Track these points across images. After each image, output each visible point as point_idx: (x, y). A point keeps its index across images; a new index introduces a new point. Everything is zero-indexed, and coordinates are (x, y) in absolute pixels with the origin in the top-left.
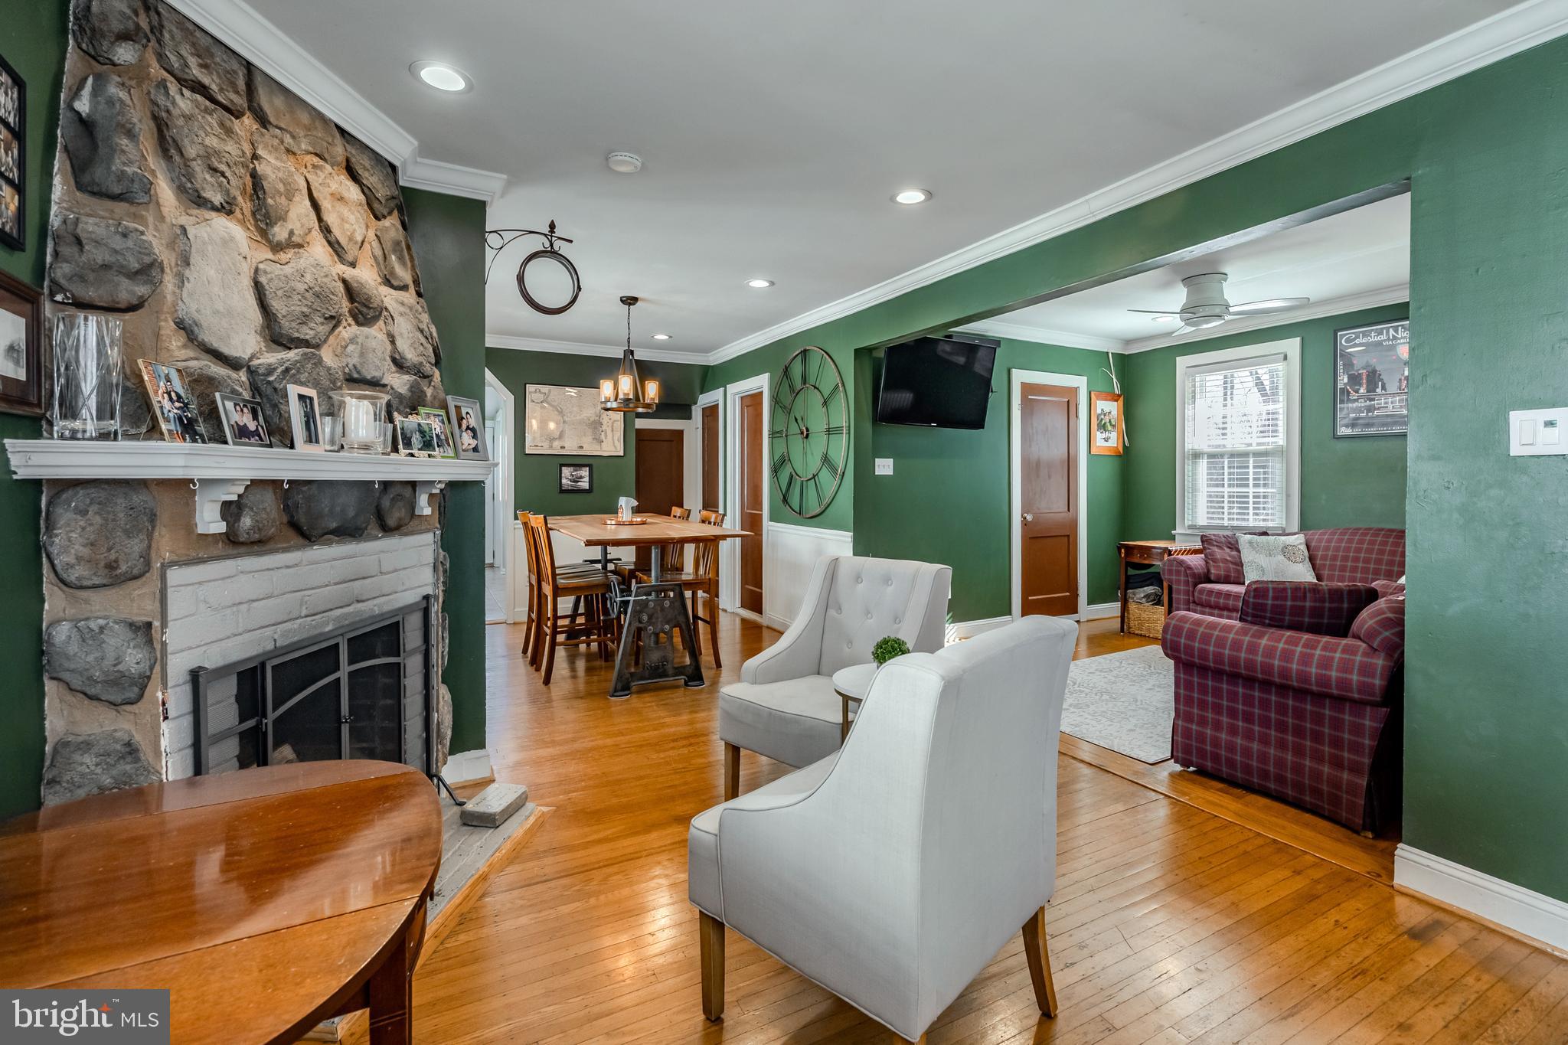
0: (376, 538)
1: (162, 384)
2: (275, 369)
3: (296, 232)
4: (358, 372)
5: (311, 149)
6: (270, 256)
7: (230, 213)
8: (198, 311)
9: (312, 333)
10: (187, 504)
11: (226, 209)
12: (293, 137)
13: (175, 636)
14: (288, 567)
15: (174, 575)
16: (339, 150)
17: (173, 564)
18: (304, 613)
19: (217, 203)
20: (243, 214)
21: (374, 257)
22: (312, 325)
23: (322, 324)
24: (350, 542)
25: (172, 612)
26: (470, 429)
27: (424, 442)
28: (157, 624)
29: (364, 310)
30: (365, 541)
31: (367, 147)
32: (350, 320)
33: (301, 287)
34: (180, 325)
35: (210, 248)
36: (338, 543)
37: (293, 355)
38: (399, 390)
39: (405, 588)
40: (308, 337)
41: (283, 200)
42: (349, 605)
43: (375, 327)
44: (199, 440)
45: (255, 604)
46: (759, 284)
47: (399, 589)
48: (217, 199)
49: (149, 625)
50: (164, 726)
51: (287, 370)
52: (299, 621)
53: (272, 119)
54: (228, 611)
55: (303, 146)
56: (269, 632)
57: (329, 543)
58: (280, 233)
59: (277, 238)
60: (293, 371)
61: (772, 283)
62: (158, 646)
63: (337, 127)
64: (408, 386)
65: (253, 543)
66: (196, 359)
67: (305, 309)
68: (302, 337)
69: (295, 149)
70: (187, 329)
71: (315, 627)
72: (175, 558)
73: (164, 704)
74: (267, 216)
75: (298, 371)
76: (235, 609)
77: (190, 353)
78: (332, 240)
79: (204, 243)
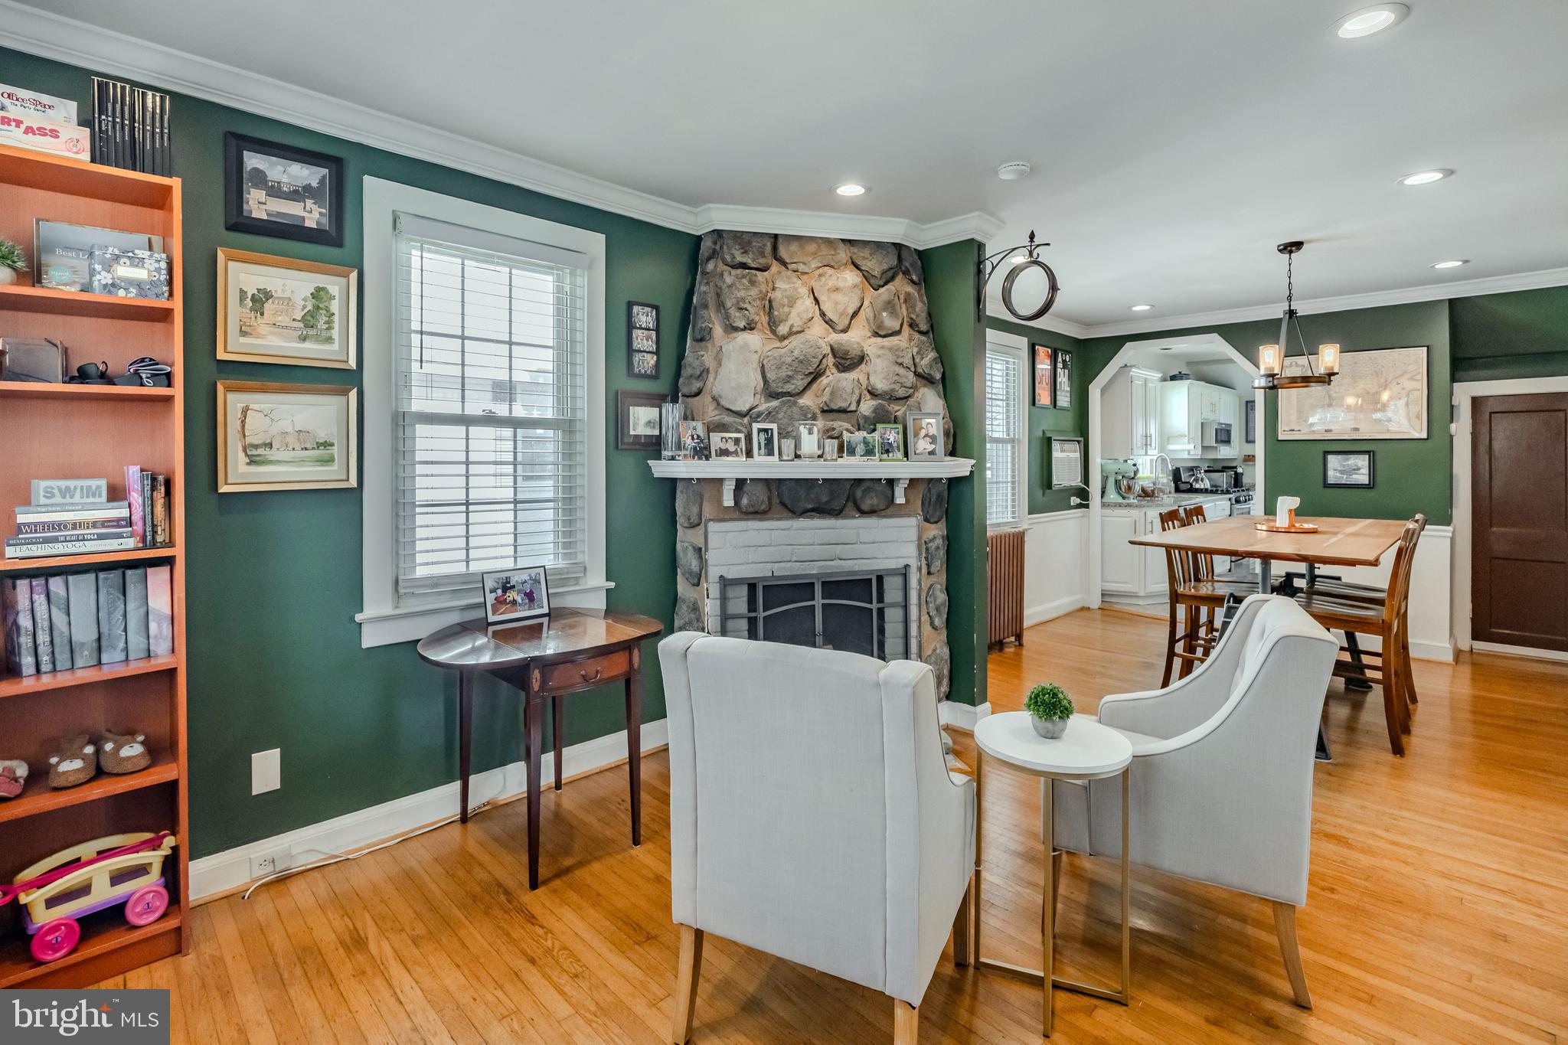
0: (854, 517)
1: (690, 431)
2: (762, 414)
3: (795, 325)
4: (828, 406)
5: (820, 265)
6: (778, 344)
7: (752, 329)
8: (721, 390)
9: (793, 387)
10: (719, 490)
11: (750, 327)
12: (805, 264)
13: (711, 556)
14: (782, 530)
15: (712, 526)
16: (843, 254)
17: (711, 520)
18: (794, 559)
19: (742, 327)
20: (762, 326)
21: (867, 320)
22: (793, 382)
23: (802, 379)
24: (830, 518)
25: (711, 545)
26: (930, 437)
27: (867, 450)
28: (703, 549)
29: (843, 361)
30: (842, 519)
31: (869, 242)
32: (834, 370)
33: (789, 360)
34: (714, 399)
35: (733, 353)
36: (819, 518)
37: (775, 403)
38: (865, 414)
39: (884, 556)
40: (789, 390)
41: (786, 309)
42: (832, 560)
43: (857, 370)
44: (704, 459)
45: (760, 548)
46: (1425, 178)
47: (880, 557)
48: (741, 324)
49: (700, 549)
50: (707, 601)
51: (770, 413)
52: (790, 564)
53: (787, 261)
54: (743, 550)
55: (813, 266)
56: (769, 566)
57: (812, 518)
58: (783, 329)
59: (781, 333)
60: (774, 413)
61: (1450, 172)
62: (704, 560)
63: (842, 240)
64: (872, 409)
65: (751, 513)
66: (720, 415)
67: (790, 373)
68: (785, 391)
69: (807, 271)
70: (715, 399)
71: (802, 569)
72: (711, 518)
73: (707, 590)
74: (774, 322)
75: (777, 412)
76: (747, 549)
77: (717, 412)
78: (827, 319)
79: (730, 351)
